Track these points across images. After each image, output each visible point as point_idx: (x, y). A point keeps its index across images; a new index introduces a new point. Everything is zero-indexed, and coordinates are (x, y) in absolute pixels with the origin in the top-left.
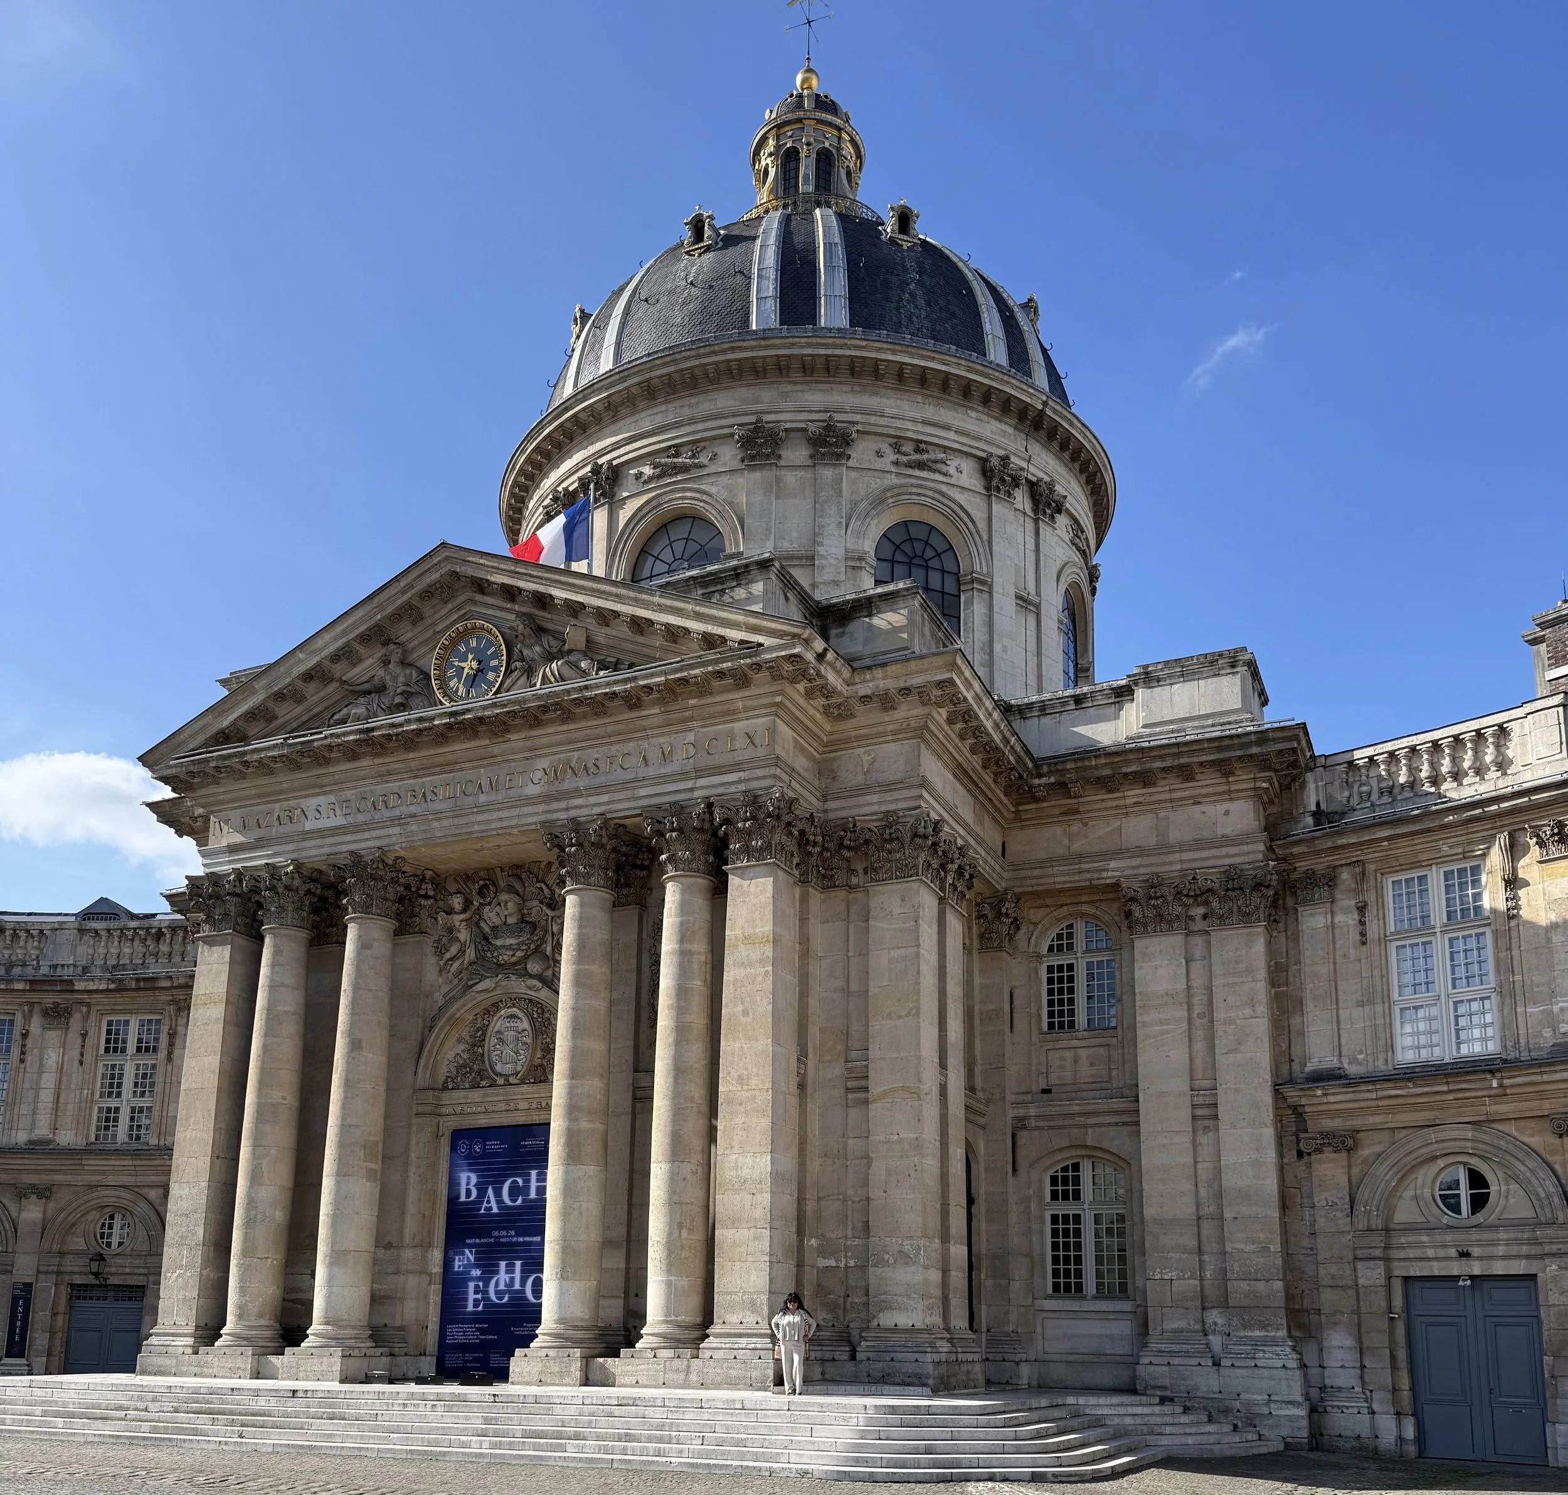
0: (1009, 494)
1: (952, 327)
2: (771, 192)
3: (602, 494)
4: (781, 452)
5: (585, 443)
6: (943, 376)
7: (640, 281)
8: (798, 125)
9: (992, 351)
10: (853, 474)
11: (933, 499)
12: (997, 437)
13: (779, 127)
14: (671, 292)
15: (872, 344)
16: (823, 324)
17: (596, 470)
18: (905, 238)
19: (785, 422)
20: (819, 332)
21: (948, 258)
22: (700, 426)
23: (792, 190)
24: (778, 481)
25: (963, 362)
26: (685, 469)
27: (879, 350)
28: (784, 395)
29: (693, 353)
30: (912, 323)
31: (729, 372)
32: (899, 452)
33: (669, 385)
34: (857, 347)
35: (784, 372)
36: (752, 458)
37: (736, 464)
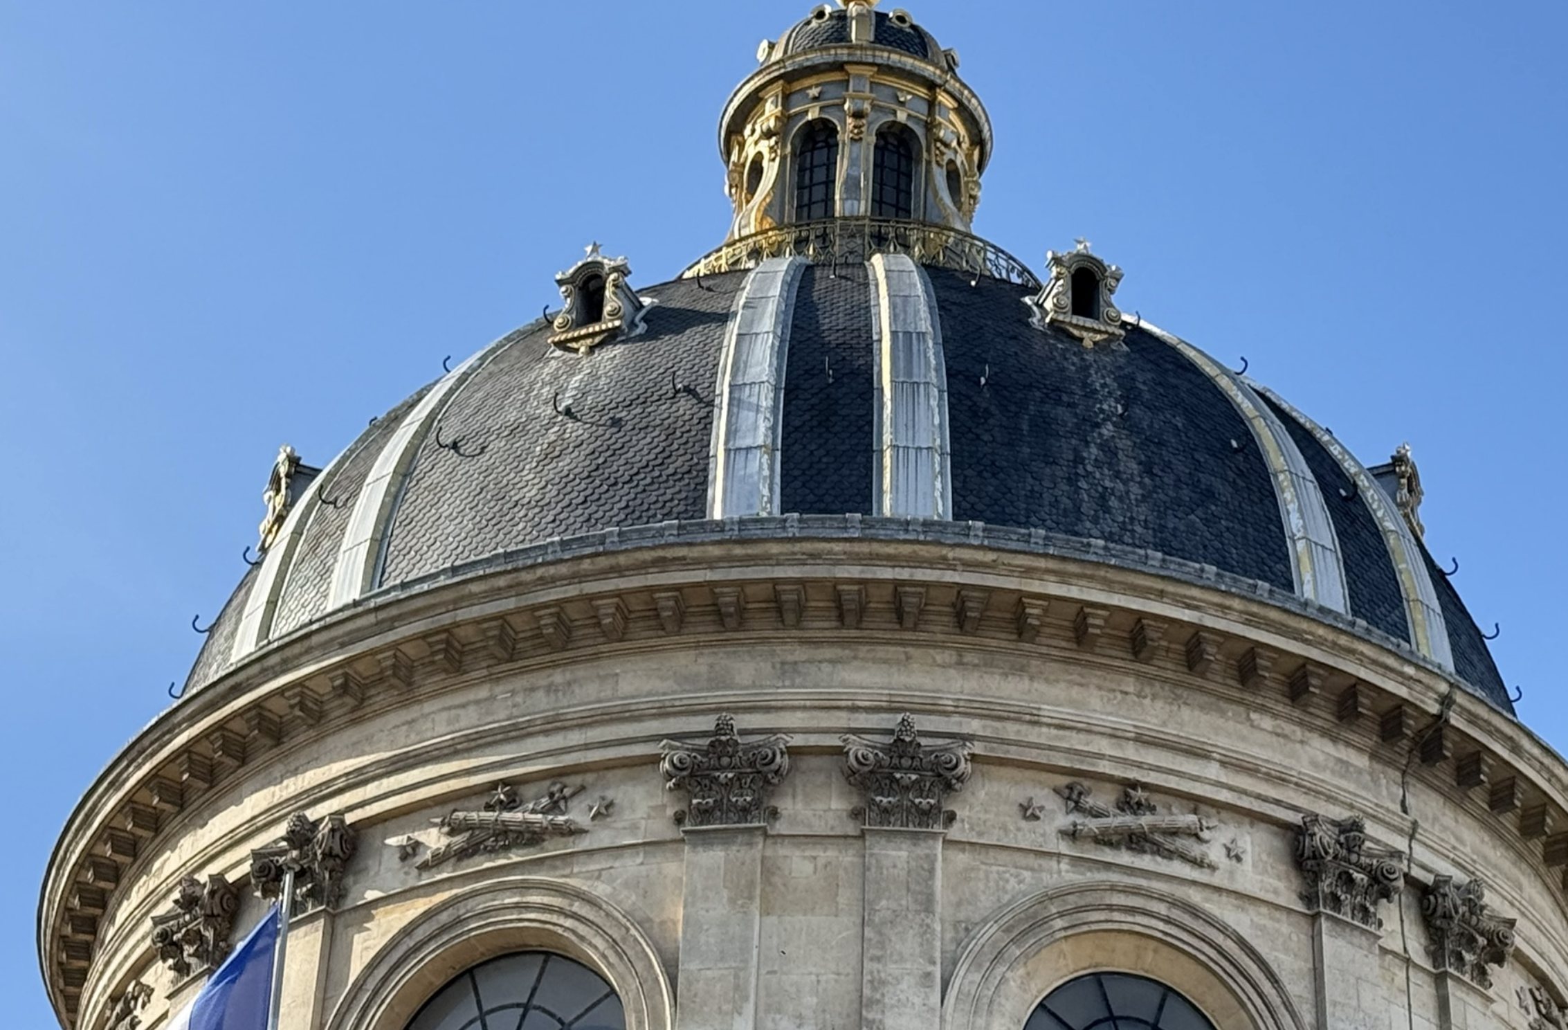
0: (1366, 914)
1: (1206, 522)
2: (766, 212)
3: (310, 894)
4: (774, 803)
5: (278, 770)
6: (1187, 634)
7: (443, 402)
8: (837, 76)
9: (1307, 577)
10: (962, 859)
11: (1168, 921)
12: (1326, 776)
13: (789, 78)
14: (515, 430)
15: (1006, 558)
16: (887, 512)
17: (301, 835)
18: (1089, 323)
19: (788, 731)
20: (877, 529)
21: (1191, 368)
22: (575, 738)
23: (818, 210)
24: (768, 870)
25: (1236, 604)
26: (530, 837)
27: (1028, 572)
28: (788, 670)
29: (563, 569)
30: (1107, 510)
31: (654, 613)
32: (1078, 808)
33: (501, 640)
34: (969, 566)
35: (790, 618)
36: (705, 814)
37: (662, 828)
